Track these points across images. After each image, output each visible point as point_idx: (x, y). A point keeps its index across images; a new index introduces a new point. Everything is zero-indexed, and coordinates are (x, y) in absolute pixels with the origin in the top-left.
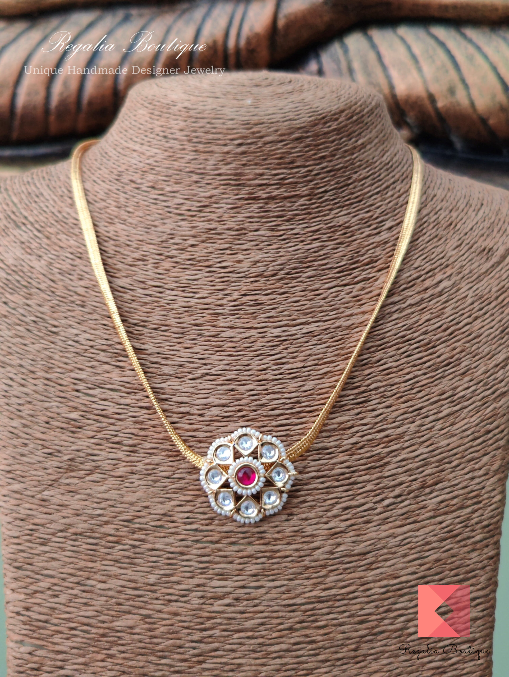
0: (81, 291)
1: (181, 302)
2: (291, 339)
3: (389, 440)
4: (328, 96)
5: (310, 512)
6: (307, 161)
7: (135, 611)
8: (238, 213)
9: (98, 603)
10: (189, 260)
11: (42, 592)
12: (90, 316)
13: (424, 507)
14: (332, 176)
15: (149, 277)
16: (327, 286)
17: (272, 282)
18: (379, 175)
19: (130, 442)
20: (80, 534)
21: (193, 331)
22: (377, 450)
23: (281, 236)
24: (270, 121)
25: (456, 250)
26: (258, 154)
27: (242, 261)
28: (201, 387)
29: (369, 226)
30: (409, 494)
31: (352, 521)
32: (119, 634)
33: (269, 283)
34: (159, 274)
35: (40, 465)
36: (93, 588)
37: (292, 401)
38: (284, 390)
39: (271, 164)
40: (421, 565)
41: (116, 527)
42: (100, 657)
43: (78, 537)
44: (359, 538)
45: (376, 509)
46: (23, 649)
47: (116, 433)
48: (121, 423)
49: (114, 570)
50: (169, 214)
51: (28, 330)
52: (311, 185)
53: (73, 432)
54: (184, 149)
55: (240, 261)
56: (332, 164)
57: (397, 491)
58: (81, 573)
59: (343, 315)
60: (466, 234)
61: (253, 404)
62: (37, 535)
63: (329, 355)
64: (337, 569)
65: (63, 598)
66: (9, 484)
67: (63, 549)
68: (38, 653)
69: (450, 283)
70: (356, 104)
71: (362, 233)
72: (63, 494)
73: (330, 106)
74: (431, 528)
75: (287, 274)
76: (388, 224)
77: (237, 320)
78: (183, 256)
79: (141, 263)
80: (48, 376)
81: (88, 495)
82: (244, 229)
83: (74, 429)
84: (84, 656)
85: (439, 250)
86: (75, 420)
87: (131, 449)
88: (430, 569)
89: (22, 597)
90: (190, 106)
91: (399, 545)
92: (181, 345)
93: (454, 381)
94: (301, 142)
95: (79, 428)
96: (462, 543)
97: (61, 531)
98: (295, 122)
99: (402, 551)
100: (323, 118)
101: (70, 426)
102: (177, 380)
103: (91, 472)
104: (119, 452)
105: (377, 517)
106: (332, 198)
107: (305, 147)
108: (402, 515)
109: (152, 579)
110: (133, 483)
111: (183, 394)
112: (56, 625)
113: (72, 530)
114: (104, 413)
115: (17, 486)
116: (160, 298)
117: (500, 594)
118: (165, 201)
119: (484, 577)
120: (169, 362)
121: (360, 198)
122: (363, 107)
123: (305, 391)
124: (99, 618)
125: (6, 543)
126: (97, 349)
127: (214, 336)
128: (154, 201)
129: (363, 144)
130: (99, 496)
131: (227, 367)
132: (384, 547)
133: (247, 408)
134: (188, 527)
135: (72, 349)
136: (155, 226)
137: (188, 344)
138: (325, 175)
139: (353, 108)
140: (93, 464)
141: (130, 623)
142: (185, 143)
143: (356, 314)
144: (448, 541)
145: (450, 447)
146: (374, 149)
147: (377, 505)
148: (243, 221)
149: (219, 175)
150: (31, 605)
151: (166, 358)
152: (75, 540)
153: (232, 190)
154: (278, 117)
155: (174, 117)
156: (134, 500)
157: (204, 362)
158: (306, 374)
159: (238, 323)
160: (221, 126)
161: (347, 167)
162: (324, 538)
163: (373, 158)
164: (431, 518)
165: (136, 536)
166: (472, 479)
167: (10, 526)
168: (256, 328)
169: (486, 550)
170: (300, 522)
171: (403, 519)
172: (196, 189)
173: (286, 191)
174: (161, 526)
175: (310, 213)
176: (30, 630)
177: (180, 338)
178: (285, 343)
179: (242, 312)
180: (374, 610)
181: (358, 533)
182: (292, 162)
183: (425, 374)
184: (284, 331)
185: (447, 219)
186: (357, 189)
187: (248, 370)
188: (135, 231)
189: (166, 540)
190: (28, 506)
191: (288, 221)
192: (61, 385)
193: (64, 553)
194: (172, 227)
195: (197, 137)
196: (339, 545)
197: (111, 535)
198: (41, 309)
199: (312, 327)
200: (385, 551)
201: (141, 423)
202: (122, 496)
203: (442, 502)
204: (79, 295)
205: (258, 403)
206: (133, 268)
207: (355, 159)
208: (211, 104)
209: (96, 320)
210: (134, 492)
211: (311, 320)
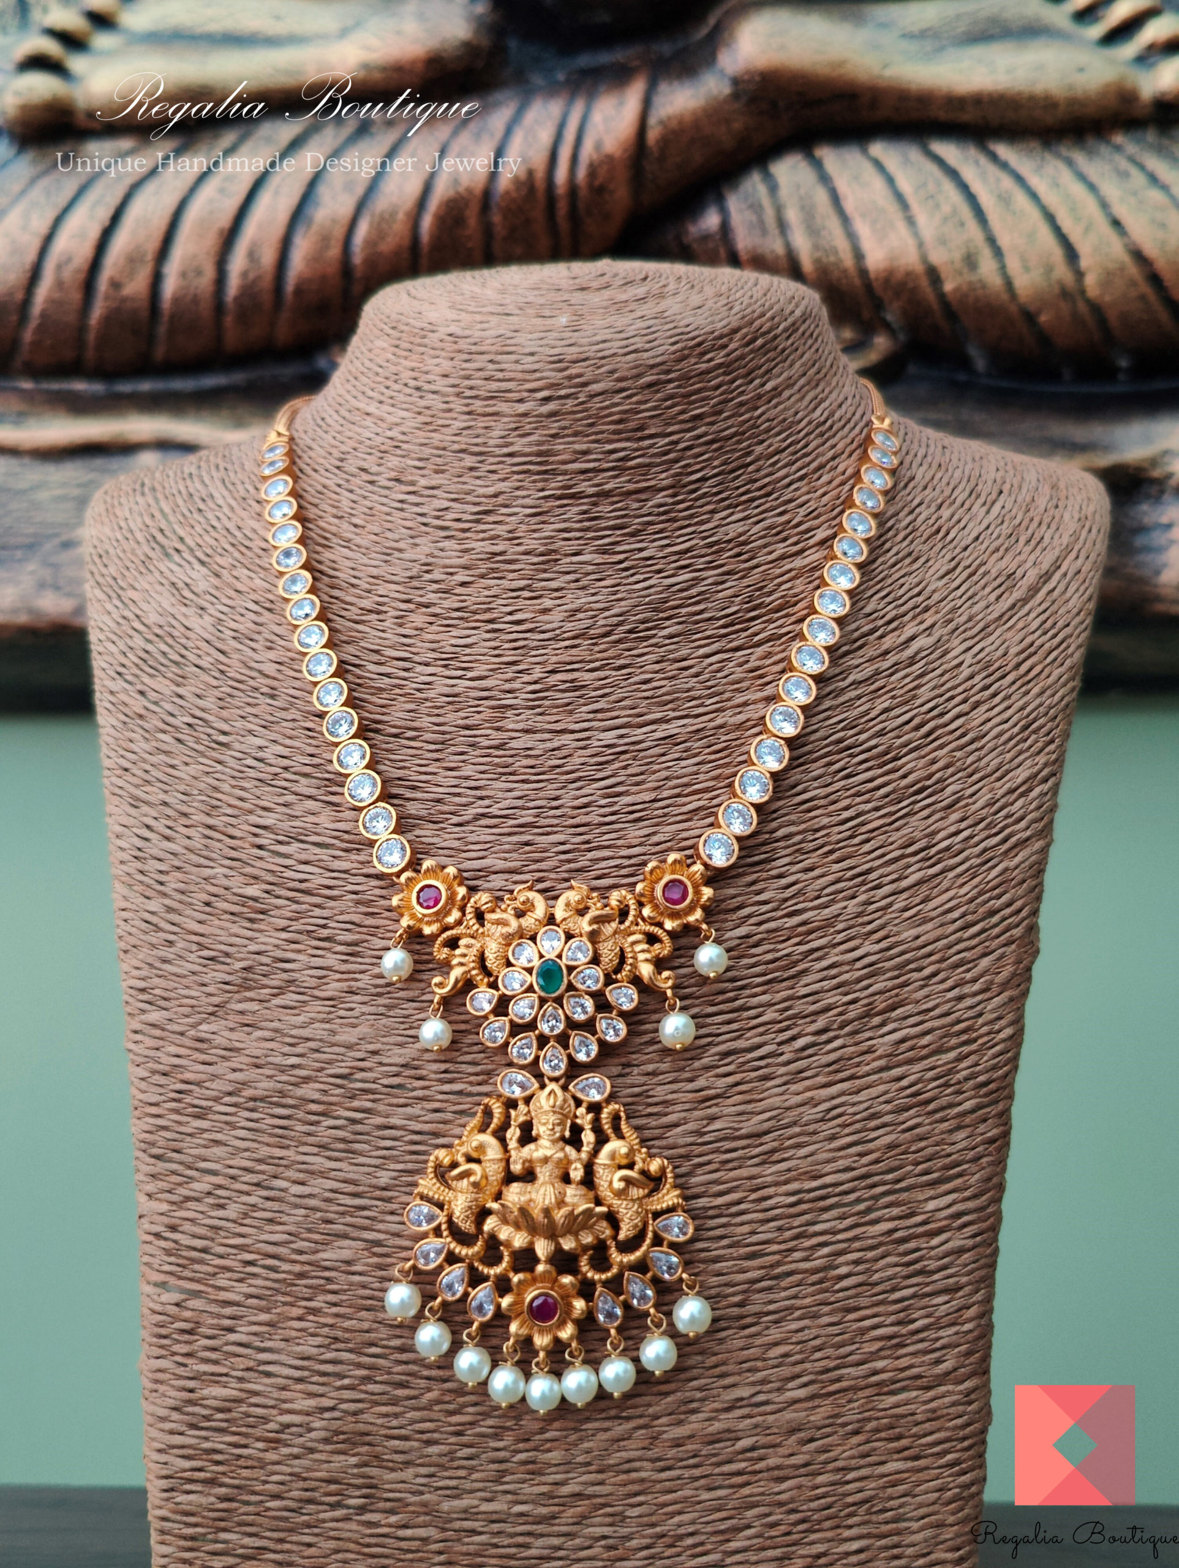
0: (270, 669)
1: (441, 686)
2: (634, 749)
3: (809, 931)
4: (710, 303)
5: (661, 1061)
6: (669, 424)
7: (355, 1233)
8: (543, 523)
9: (292, 1219)
10: (457, 610)
11: (197, 1200)
12: (283, 714)
13: (869, 1051)
14: (715, 450)
15: (387, 643)
16: (702, 651)
17: (602, 647)
18: (806, 446)
19: (349, 937)
20: (262, 1100)
21: (462, 739)
22: (786, 948)
23: (621, 562)
24: (600, 354)
25: (944, 581)
26: (579, 416)
27: (550, 610)
28: (473, 838)
29: (785, 540)
30: (841, 1028)
31: (737, 1077)
32: (327, 1274)
33: (597, 648)
34: (405, 636)
35: (195, 978)
36: (283, 1194)
37: (632, 861)
38: (620, 842)
39: (602, 432)
40: (861, 1155)
41: (322, 1086)
42: (296, 1312)
43: (258, 1104)
44: (749, 1107)
45: (782, 1054)
46: (166, 1297)
47: (324, 922)
48: (332, 903)
49: (319, 1162)
50: (424, 528)
51: (179, 740)
52: (676, 468)
53: (251, 920)
54: (450, 410)
55: (546, 611)
56: (715, 428)
57: (821, 1022)
58: (263, 1167)
59: (729, 704)
60: (965, 549)
61: (563, 868)
62: (189, 1099)
63: (701, 777)
64: (709, 1163)
65: (232, 1211)
66: (143, 1011)
67: (233, 1126)
68: (191, 1304)
69: (931, 640)
70: (763, 315)
71: (771, 553)
72: (231, 1030)
73: (713, 322)
74: (882, 1088)
75: (630, 631)
76: (821, 534)
77: (540, 718)
78: (447, 604)
79: (374, 616)
80: (210, 821)
81: (276, 1031)
82: (554, 551)
83: (253, 916)
84: (267, 1310)
85: (912, 580)
86: (255, 899)
87: (349, 949)
88: (877, 1161)
89: (165, 1207)
90: (459, 332)
91: (822, 1120)
92: (438, 764)
93: (931, 820)
94: (657, 391)
95: (262, 913)
96: (938, 1116)
97: (230, 1094)
98: (646, 355)
99: (827, 1129)
100: (699, 344)
101: (245, 910)
102: (431, 826)
103: (281, 991)
104: (329, 955)
105: (783, 1070)
106: (715, 490)
107: (666, 400)
108: (829, 1065)
109: (384, 1177)
110: (352, 1009)
111: (441, 852)
112: (221, 1257)
113: (248, 1093)
114: (304, 886)
115: (155, 1016)
116: (405, 679)
117: (1008, 1205)
118: (417, 505)
119: (977, 1176)
120: (419, 795)
121: (769, 488)
122: (777, 320)
123: (658, 844)
124: (292, 1246)
125: (137, 1113)
126: (295, 773)
127: (496, 747)
128: (399, 505)
129: (775, 389)
130: (294, 1032)
131: (520, 803)
132: (795, 1123)
133: (553, 876)
134: (447, 1087)
135: (252, 773)
136: (400, 550)
137: (453, 761)
138: (704, 448)
139: (757, 323)
140: (285, 976)
141: (346, 1254)
142: (451, 399)
143: (755, 702)
144: (912, 1112)
145: (919, 942)
146: (797, 396)
147: (785, 1048)
148: (552, 537)
149: (511, 455)
150: (178, 1222)
151: (414, 788)
152: (252, 1110)
153: (534, 481)
154: (615, 346)
155: (432, 352)
156: (354, 1040)
157: (478, 793)
158: (660, 812)
159: (541, 722)
160: (514, 367)
161: (744, 433)
162: (687, 1106)
163: (796, 413)
164: (881, 1070)
165: (356, 1104)
166: (960, 998)
167: (143, 1085)
168: (573, 732)
169: (982, 1128)
170: (643, 1079)
171: (830, 1073)
172: (471, 483)
173: (629, 481)
174: (399, 1086)
175: (674, 520)
176: (178, 1265)
177: (437, 751)
178: (623, 757)
179: (547, 703)
180: (775, 1235)
181: (747, 1097)
182: (641, 428)
183: (877, 809)
184: (622, 736)
185: (931, 521)
186: (763, 473)
187: (557, 808)
188: (365, 561)
189: (408, 1110)
190: (173, 1049)
191: (632, 535)
192: (232, 837)
193: (233, 1133)
194: (428, 551)
195: (471, 388)
196: (713, 1118)
197: (313, 1101)
198: (200, 703)
199: (672, 728)
200: (797, 1129)
201: (368, 903)
202: (334, 1033)
203: (903, 1041)
204: (268, 676)
205: (572, 866)
206: (360, 627)
207: (759, 417)
208: (497, 327)
209: (294, 720)
210: (354, 1026)
211: (672, 714)
